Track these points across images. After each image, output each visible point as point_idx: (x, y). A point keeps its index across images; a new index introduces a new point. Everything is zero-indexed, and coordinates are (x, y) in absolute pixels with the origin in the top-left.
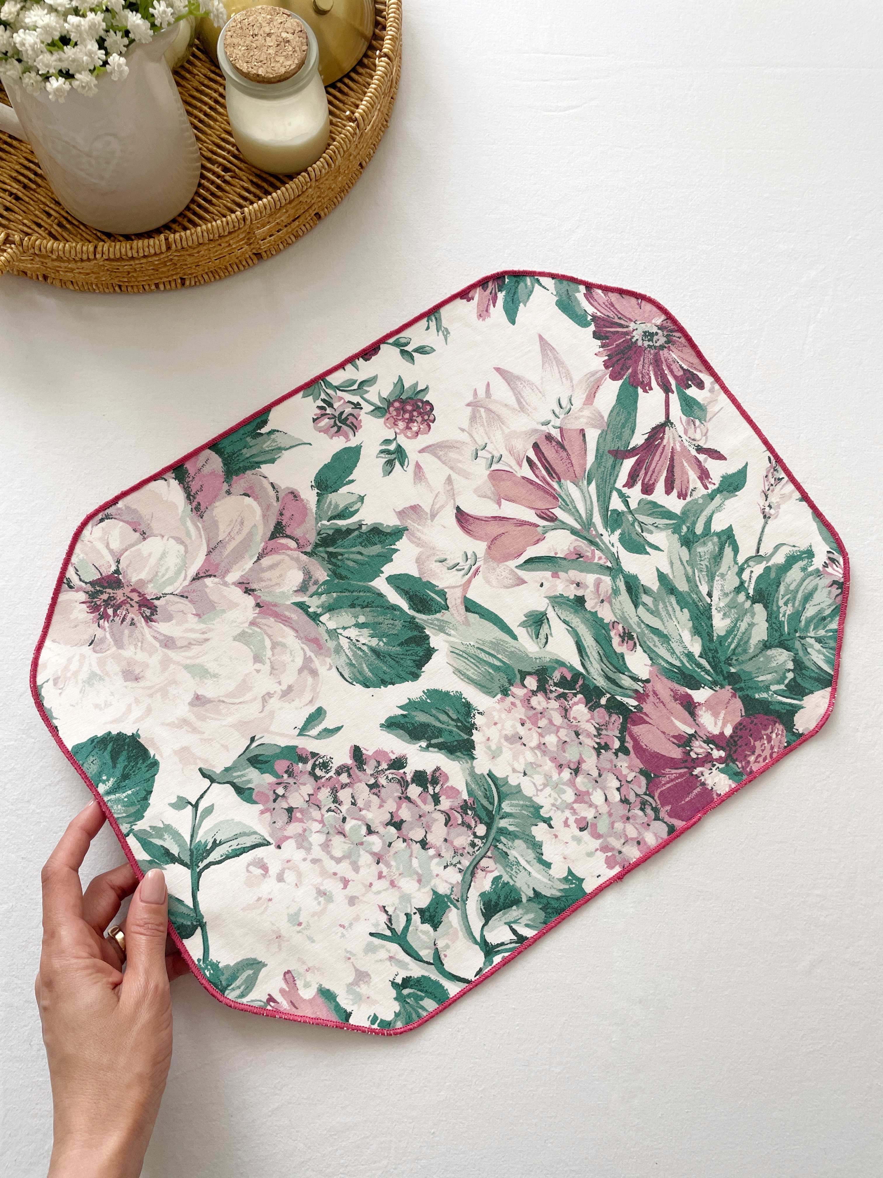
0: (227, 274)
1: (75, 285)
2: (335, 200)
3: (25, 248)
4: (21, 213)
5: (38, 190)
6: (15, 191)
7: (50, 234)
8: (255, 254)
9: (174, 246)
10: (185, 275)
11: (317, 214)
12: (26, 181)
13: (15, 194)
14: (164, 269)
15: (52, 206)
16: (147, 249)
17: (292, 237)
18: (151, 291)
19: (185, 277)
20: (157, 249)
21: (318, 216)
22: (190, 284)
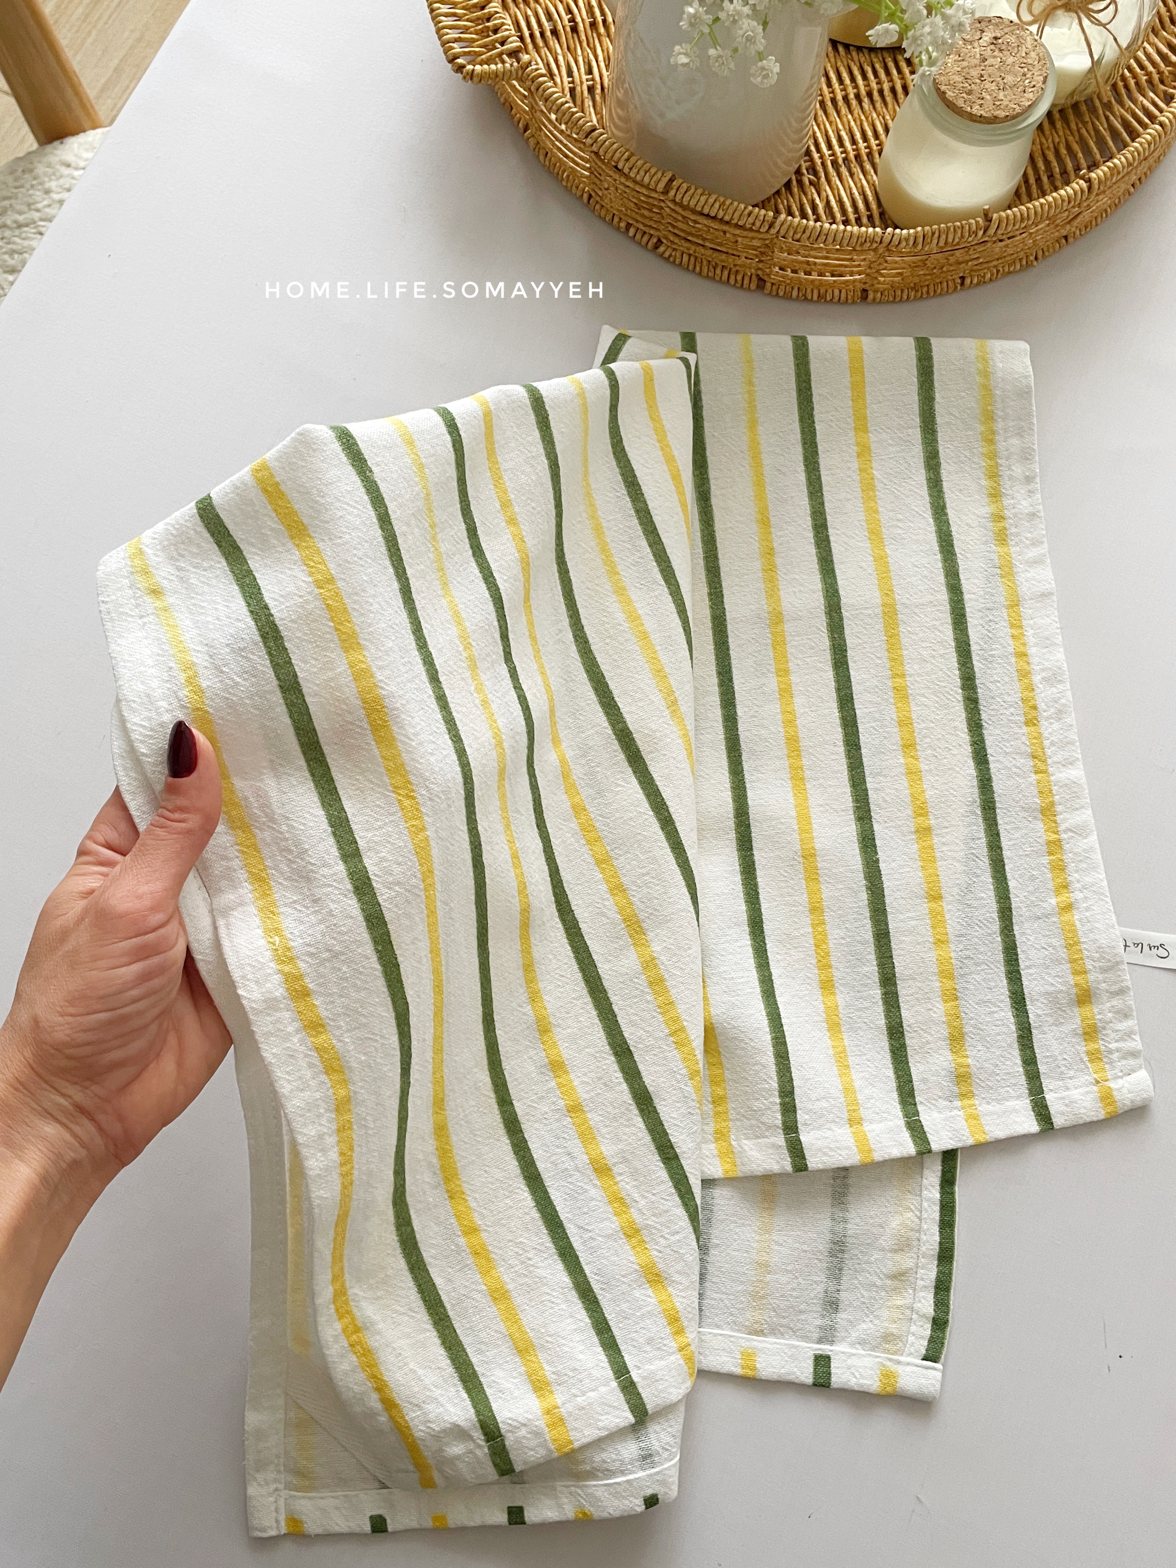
0: (711, 274)
2: (899, 293)
3: (525, 75)
4: (565, 47)
5: (603, 38)
7: (572, 91)
8: (758, 278)
10: (666, 238)
11: (865, 291)
12: (599, 19)
13: (576, 24)
14: (646, 213)
15: (602, 64)
16: (642, 173)
18: (618, 228)
19: (664, 241)
20: (652, 183)
21: (864, 296)
22: (664, 253)
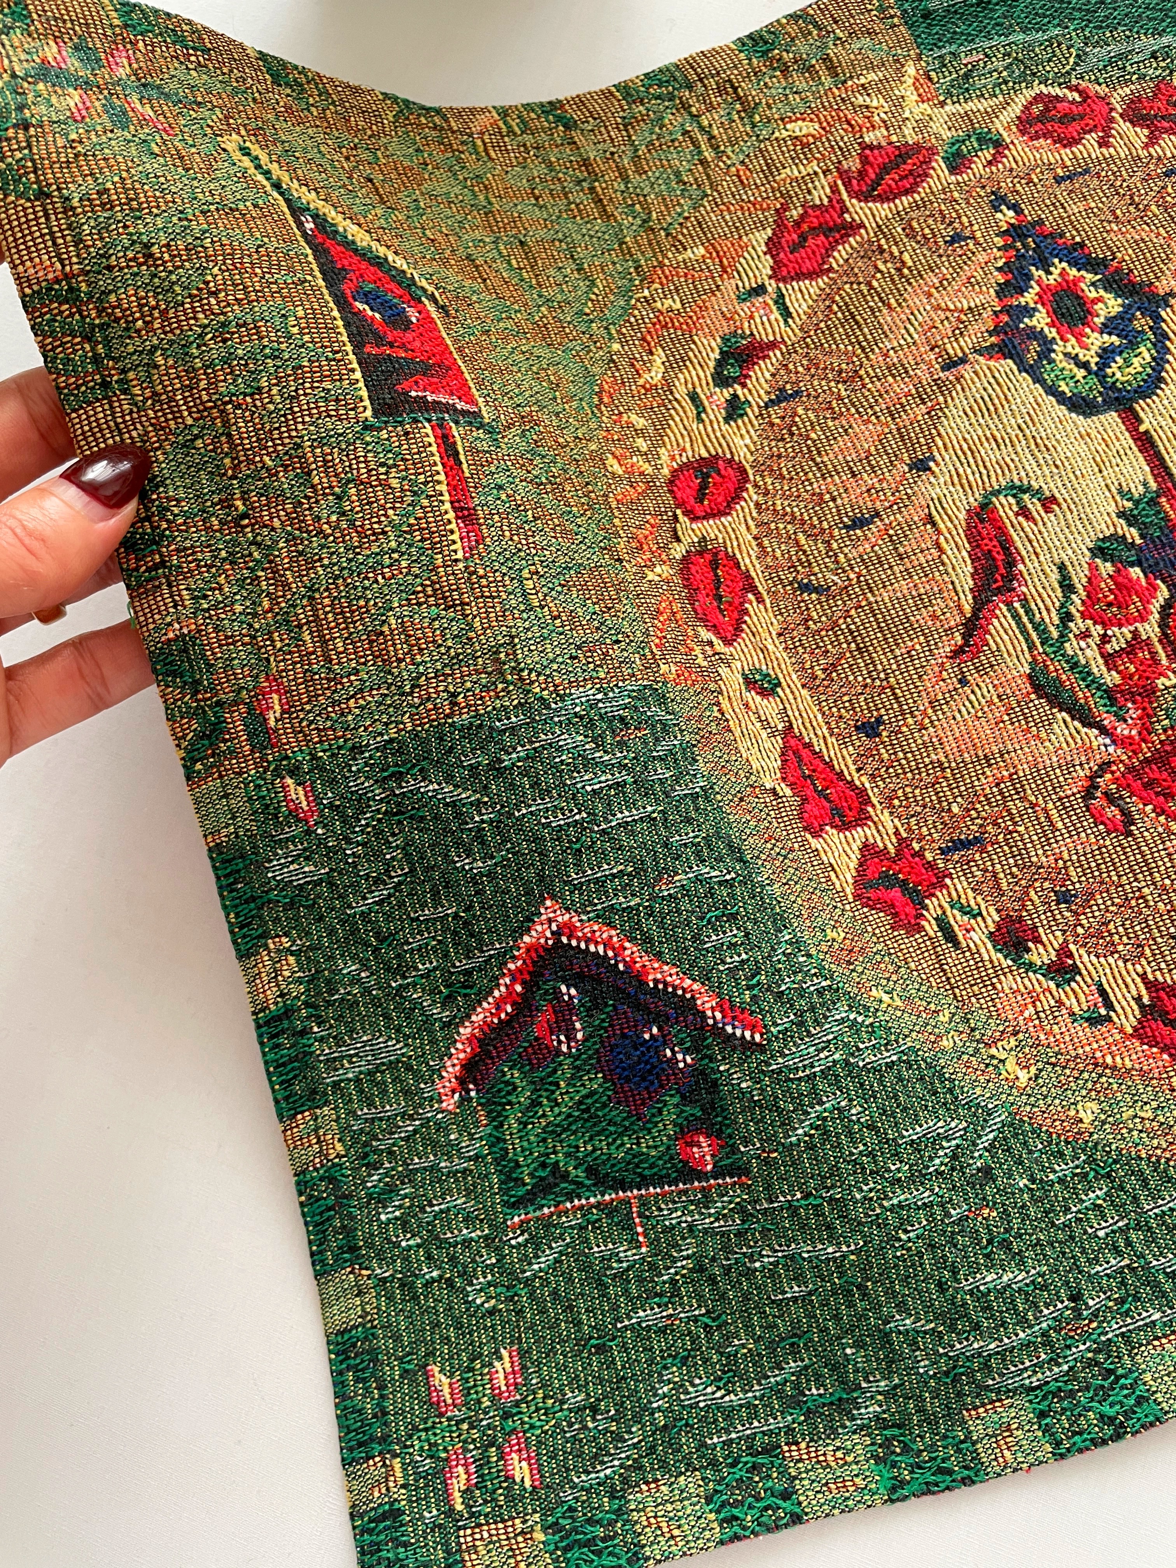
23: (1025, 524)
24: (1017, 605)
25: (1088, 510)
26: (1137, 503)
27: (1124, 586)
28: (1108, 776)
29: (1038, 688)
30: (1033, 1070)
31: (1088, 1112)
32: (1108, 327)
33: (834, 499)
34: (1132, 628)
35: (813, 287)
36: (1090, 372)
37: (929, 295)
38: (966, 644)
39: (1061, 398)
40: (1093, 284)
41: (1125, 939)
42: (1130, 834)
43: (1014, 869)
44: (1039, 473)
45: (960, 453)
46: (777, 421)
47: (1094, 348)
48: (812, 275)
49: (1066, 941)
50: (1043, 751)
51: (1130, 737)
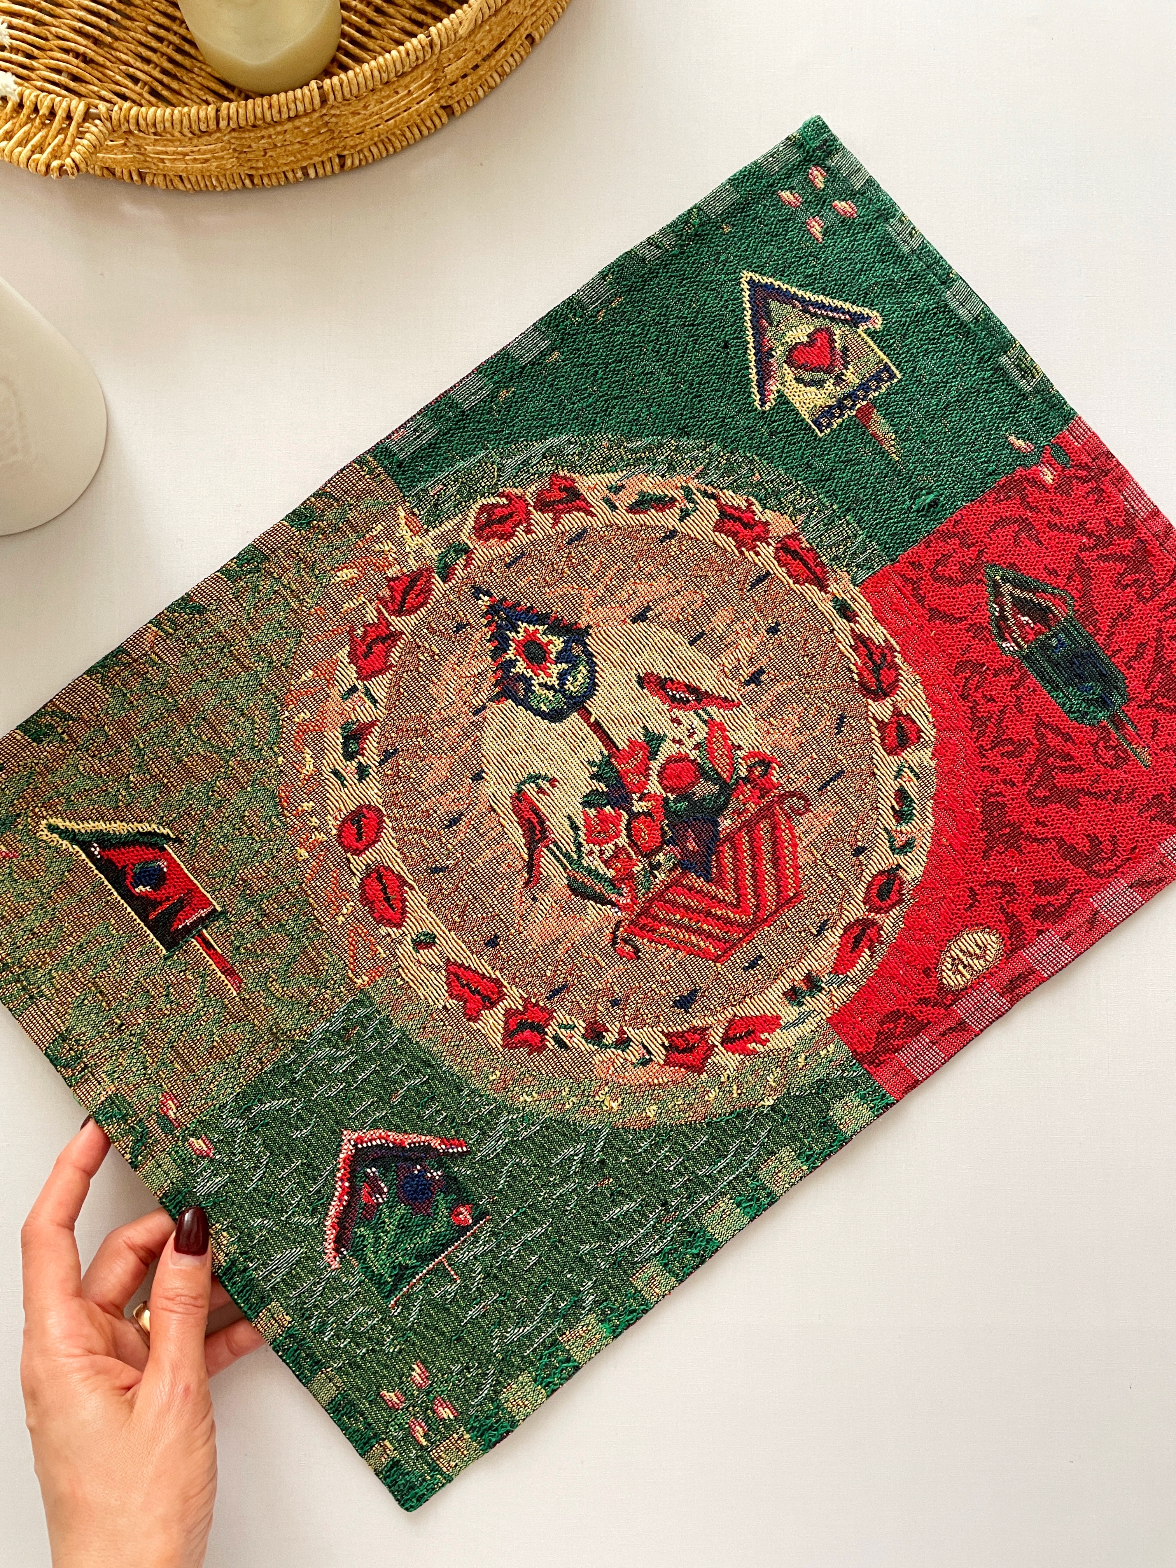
0: (405, 144)
1: (186, 182)
2: (554, 13)
3: (115, 122)
4: (96, 81)
5: (116, 44)
6: (82, 49)
8: (443, 107)
9: (331, 97)
10: (345, 148)
11: (529, 37)
12: (97, 33)
13: (84, 55)
14: (315, 141)
15: (139, 64)
16: (292, 106)
17: (496, 76)
18: (297, 181)
19: (346, 153)
20: (307, 105)
21: (530, 40)
22: (353, 163)
23: (543, 798)
24: (551, 846)
25: (574, 781)
26: (599, 767)
27: (604, 820)
28: (622, 929)
29: (575, 891)
30: (620, 1100)
31: (651, 1111)
32: (558, 660)
33: (435, 812)
34: (613, 843)
35: (385, 679)
36: (556, 691)
37: (454, 670)
38: (531, 877)
39: (543, 715)
40: (544, 633)
41: (650, 1016)
42: (639, 958)
43: (587, 996)
44: (543, 765)
45: (497, 764)
46: (389, 772)
47: (555, 675)
48: (382, 672)
49: (621, 1026)
50: (585, 926)
51: (627, 904)
